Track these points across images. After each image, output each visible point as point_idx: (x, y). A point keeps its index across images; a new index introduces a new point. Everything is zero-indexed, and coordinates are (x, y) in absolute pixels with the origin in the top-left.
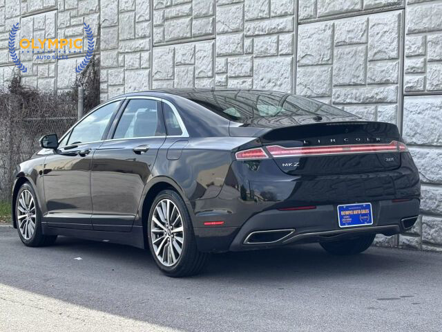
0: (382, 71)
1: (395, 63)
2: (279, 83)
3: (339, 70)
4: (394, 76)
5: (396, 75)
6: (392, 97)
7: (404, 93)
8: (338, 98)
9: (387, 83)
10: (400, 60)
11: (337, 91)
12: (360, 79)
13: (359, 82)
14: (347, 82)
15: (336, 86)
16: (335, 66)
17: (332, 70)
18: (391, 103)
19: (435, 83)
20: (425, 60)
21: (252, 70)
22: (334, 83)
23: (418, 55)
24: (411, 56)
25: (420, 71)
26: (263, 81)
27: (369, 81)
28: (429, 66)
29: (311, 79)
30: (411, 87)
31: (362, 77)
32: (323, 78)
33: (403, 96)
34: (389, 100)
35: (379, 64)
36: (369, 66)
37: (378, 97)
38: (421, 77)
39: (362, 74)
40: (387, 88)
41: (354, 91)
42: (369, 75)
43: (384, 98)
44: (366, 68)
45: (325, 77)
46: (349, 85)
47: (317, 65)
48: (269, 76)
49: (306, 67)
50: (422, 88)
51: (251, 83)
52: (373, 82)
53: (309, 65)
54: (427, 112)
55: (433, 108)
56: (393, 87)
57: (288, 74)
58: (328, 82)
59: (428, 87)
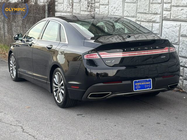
0: (155, 9)
1: (160, 5)
2: (118, 9)
3: (140, 6)
4: (159, 11)
5: (160, 11)
6: (158, 20)
7: (163, 19)
8: (139, 18)
9: (157, 14)
10: (162, 4)
11: (138, 15)
12: (147, 11)
13: (146, 12)
14: (142, 12)
15: (138, 13)
16: (138, 4)
17: (137, 6)
18: (158, 23)
19: (174, 16)
20: (171, 5)
21: (108, 2)
22: (138, 12)
23: (169, 3)
24: (166, 3)
25: (169, 10)
26: (112, 8)
27: (150, 12)
28: (172, 8)
29: (130, 9)
30: (165, 17)
31: (148, 10)
32: (134, 9)
33: (163, 20)
34: (157, 21)
35: (154, 5)
36: (151, 5)
37: (153, 20)
38: (169, 13)
39: (148, 9)
40: (157, 16)
41: (145, 16)
42: (150, 9)
43: (155, 21)
44: (149, 6)
45: (135, 8)
46: (143, 13)
47: (132, 3)
48: (114, 5)
49: (128, 3)
50: (169, 18)
51: (108, 8)
52: (152, 13)
53: (129, 3)
54: (171, 28)
55: (173, 27)
56: (159, 16)
57: (121, 6)
58: (136, 11)
59: (172, 18)
